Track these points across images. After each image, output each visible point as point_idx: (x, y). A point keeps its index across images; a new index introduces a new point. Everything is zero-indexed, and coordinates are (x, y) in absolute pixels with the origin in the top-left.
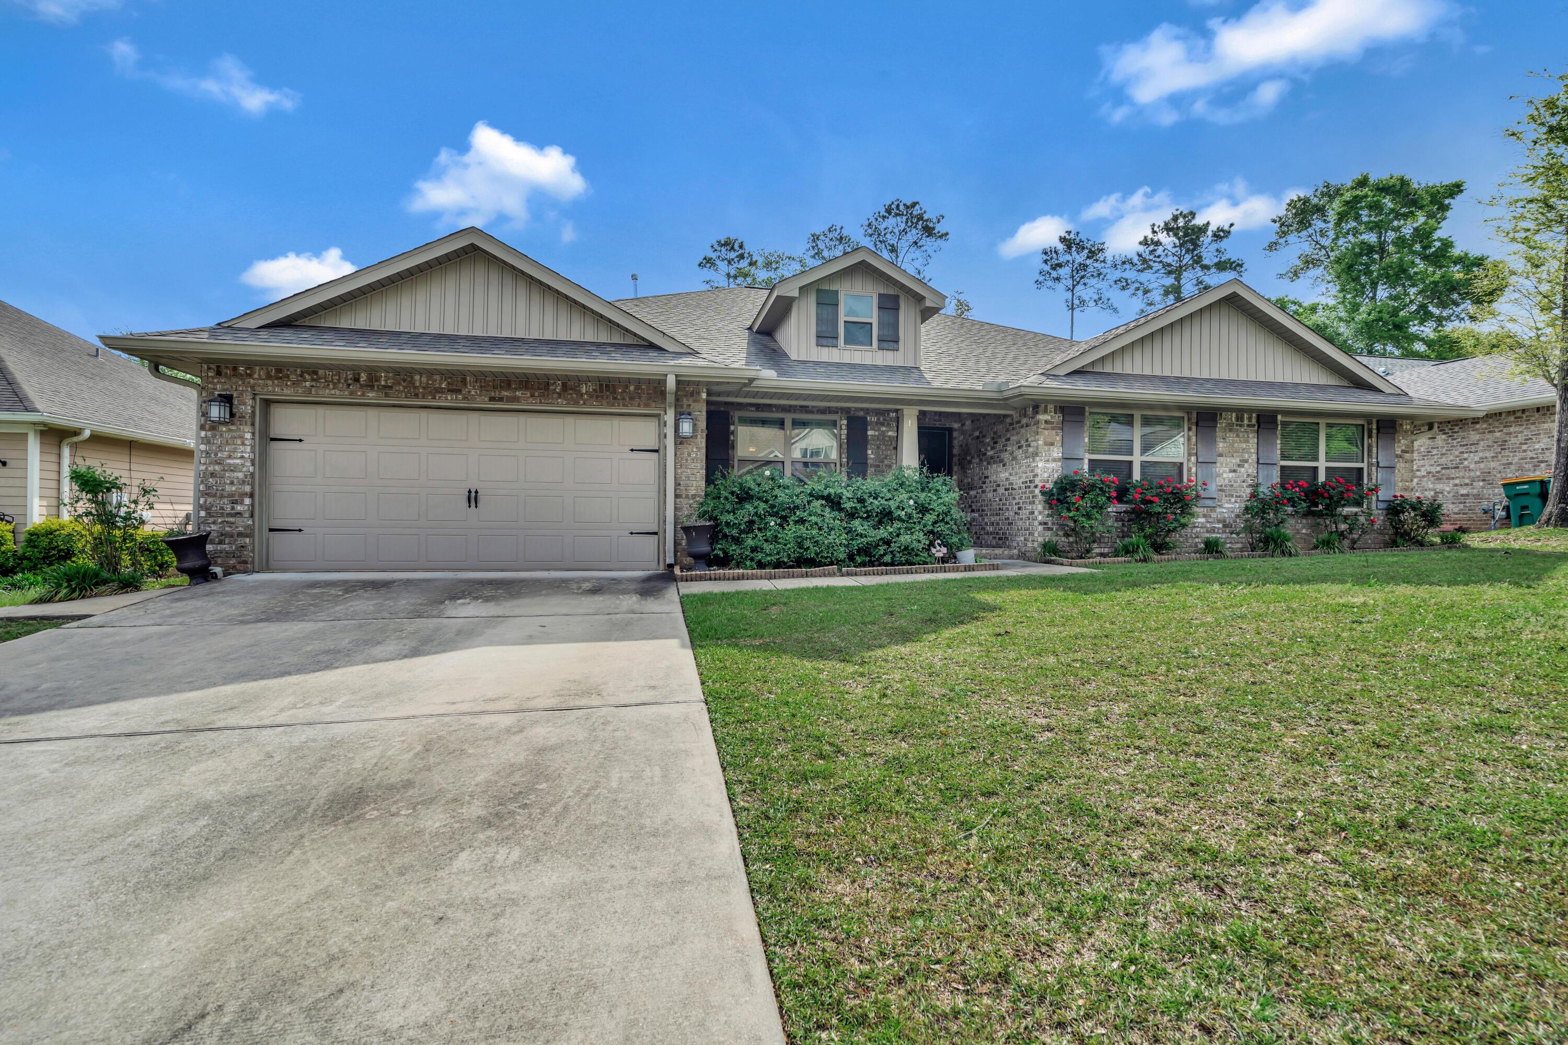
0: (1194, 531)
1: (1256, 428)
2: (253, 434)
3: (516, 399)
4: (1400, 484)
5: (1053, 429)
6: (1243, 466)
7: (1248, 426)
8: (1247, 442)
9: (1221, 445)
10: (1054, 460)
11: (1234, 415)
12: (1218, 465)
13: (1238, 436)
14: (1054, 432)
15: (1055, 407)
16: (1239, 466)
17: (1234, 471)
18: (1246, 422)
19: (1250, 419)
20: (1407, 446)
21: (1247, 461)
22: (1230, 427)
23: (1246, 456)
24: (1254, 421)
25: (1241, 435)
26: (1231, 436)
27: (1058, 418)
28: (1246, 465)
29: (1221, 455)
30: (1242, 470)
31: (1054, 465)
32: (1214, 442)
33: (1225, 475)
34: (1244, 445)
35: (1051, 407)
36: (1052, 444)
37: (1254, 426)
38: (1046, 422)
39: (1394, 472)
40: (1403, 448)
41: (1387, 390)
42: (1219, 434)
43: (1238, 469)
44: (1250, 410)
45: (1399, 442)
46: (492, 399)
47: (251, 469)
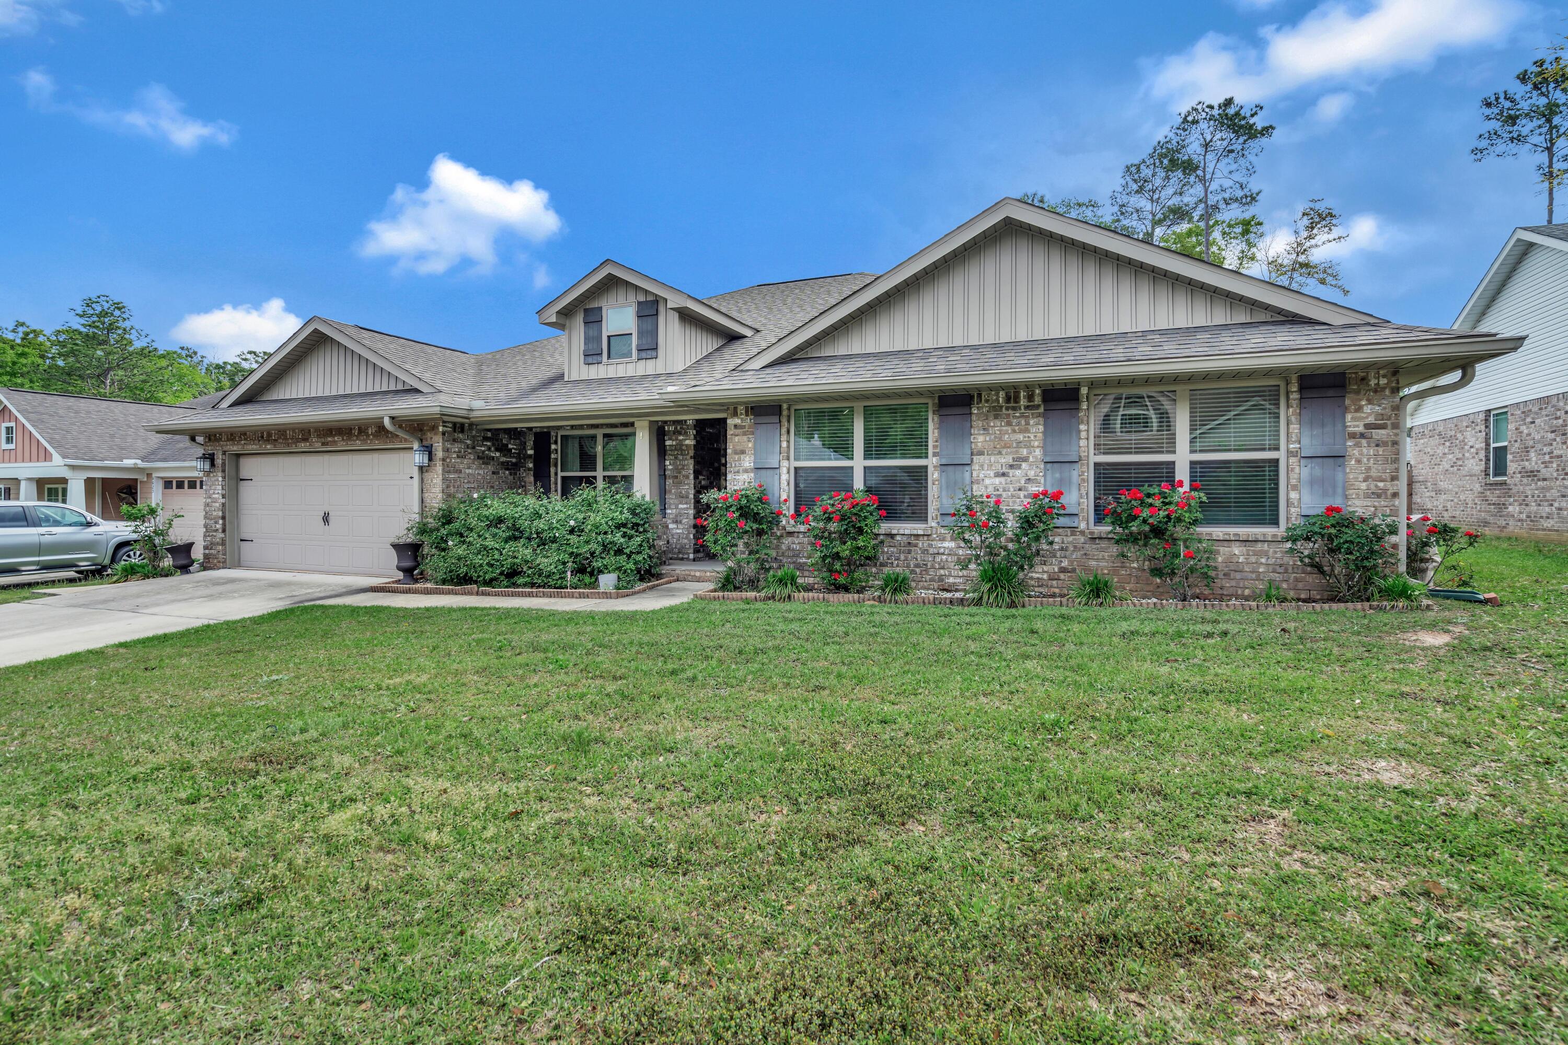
0: (938, 559)
1: (1041, 410)
2: (224, 478)
3: (335, 442)
4: (1364, 486)
5: (744, 434)
6: (1019, 467)
7: (1027, 407)
8: (1027, 431)
9: (981, 438)
10: (746, 471)
11: (1002, 394)
12: (976, 467)
13: (1009, 424)
14: (745, 438)
15: (747, 408)
16: (1011, 467)
17: (1003, 475)
18: (1023, 402)
19: (1030, 398)
20: (1381, 416)
21: (1025, 460)
22: (996, 412)
23: (1024, 452)
24: (1038, 400)
25: (1015, 421)
26: (997, 426)
27: (748, 421)
28: (1024, 465)
29: (981, 453)
30: (1018, 472)
31: (745, 476)
32: (966, 434)
33: (987, 481)
34: (1020, 437)
35: (741, 409)
36: (743, 452)
37: (1038, 407)
38: (736, 426)
39: (1343, 465)
40: (1371, 420)
41: (1338, 319)
42: (977, 423)
43: (1011, 472)
44: (1029, 387)
45: (1359, 409)
46: (323, 444)
47: (223, 501)
